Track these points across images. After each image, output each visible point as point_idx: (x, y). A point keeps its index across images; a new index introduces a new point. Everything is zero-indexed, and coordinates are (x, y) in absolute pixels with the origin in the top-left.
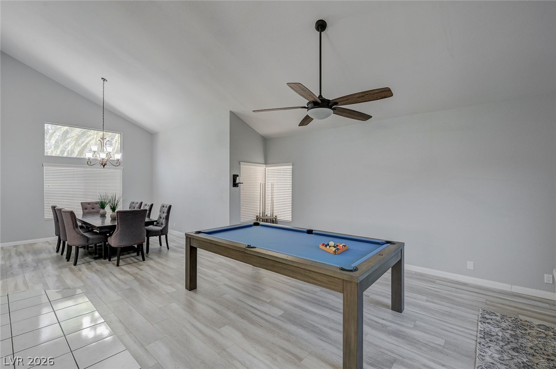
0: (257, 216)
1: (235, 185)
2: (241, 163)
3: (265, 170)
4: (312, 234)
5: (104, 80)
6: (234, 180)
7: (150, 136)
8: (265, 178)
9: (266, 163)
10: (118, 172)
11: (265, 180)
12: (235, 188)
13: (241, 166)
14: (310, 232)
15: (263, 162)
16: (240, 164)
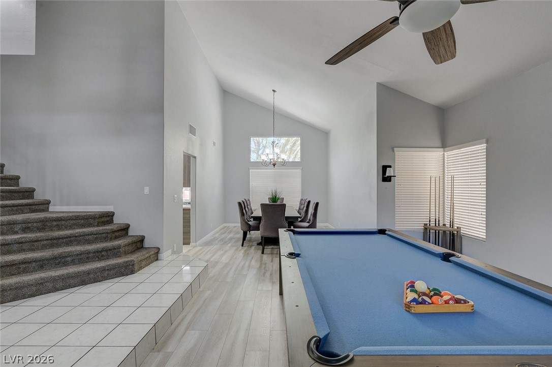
0: (426, 225)
2: (395, 149)
3: (444, 157)
4: (450, 262)
5: (274, 91)
6: (384, 172)
7: (325, 134)
8: (444, 169)
9: (444, 146)
10: (298, 172)
11: (444, 172)
12: (386, 183)
13: (396, 153)
15: (439, 144)
16: (394, 151)
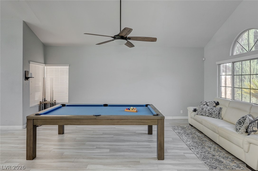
0: (40, 102)
1: (27, 78)
2: (31, 62)
3: (44, 68)
4: (107, 106)
6: (26, 75)
9: (45, 63)
11: (44, 75)
12: (27, 81)
14: (106, 105)
15: (43, 62)
16: (29, 63)
